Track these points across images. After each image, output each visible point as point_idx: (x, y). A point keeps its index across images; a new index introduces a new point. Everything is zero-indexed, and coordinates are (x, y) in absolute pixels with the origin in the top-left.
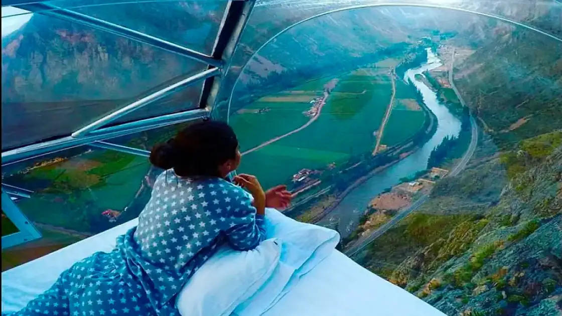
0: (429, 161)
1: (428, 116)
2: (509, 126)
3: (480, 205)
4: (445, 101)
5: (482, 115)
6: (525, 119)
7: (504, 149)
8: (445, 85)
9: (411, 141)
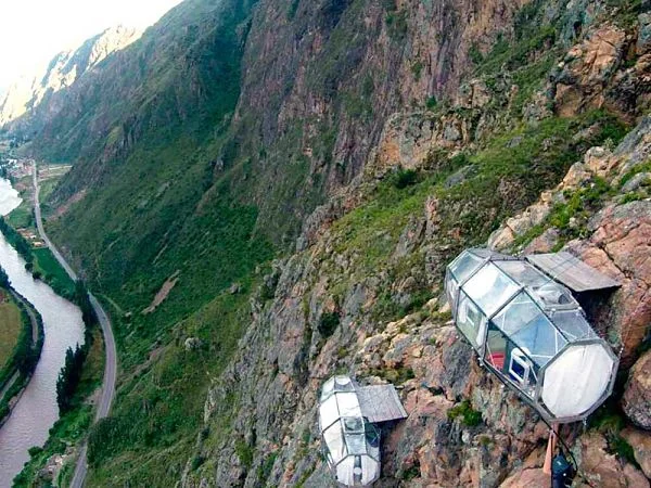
0: (58, 401)
1: (25, 313)
2: (152, 299)
3: (171, 449)
4: (43, 277)
5: (107, 288)
6: (172, 280)
7: (160, 343)
8: (36, 243)
9: (15, 371)
